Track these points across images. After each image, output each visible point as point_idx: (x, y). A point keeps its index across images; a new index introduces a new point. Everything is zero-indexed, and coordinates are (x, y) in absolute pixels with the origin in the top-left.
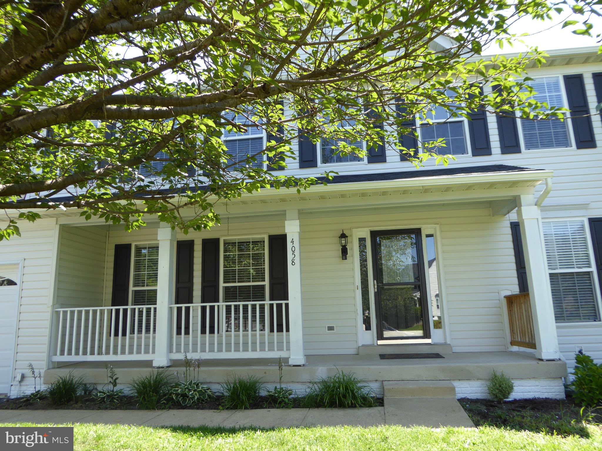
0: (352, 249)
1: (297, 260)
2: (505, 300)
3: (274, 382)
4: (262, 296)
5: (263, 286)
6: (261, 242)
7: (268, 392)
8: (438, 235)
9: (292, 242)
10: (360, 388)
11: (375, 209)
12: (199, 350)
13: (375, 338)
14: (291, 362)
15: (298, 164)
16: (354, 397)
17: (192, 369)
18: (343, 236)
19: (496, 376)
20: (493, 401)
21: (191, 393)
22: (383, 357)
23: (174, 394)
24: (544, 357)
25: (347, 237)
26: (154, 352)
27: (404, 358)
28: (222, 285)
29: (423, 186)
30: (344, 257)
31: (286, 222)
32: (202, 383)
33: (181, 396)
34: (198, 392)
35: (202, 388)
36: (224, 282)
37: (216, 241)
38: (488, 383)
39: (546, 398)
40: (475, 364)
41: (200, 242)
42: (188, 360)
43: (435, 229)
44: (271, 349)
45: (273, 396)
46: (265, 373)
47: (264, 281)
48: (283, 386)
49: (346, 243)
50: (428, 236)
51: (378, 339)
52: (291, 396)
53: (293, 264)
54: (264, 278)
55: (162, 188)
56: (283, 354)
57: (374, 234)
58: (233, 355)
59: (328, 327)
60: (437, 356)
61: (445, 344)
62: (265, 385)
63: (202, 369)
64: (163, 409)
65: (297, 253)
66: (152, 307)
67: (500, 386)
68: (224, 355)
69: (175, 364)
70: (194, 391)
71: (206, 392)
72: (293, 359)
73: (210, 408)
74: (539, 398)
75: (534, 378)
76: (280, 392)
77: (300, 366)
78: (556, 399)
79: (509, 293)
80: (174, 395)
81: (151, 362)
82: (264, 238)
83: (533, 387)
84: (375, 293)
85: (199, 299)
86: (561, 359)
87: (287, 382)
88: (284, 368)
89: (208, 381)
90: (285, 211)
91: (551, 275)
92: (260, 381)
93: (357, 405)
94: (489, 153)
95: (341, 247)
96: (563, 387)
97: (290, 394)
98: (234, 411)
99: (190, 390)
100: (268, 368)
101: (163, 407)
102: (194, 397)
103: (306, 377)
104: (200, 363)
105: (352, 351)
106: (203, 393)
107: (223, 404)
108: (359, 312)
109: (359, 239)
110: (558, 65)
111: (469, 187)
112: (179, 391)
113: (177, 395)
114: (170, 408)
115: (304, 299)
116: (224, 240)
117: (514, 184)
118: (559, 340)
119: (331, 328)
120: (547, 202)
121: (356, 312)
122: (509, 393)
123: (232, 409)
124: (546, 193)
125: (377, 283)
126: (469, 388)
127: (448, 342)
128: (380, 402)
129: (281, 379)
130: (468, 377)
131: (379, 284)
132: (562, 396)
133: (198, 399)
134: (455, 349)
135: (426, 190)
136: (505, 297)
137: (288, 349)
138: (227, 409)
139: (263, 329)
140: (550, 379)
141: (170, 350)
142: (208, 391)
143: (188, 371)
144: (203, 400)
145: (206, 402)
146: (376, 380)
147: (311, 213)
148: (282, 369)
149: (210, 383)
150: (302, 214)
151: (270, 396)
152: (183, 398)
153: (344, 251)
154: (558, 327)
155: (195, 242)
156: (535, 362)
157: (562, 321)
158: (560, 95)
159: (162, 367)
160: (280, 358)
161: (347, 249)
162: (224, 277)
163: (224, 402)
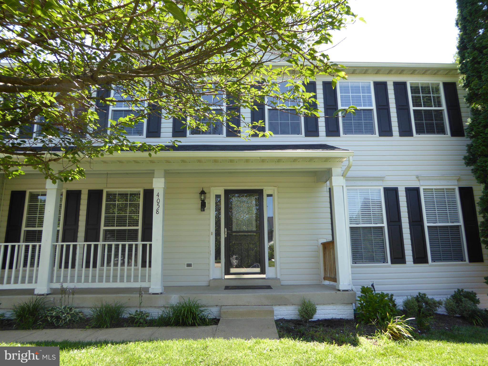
0: (209, 203)
1: (161, 210)
2: (322, 245)
3: (136, 307)
4: (135, 238)
5: (137, 230)
6: (138, 194)
7: (130, 314)
8: (276, 195)
9: (158, 195)
10: (202, 311)
11: (229, 172)
12: (76, 281)
13: (223, 274)
14: (151, 291)
15: (171, 134)
16: (194, 318)
17: (67, 296)
18: (203, 193)
19: (305, 302)
20: (302, 321)
21: (64, 315)
22: (227, 288)
23: (49, 316)
24: (341, 288)
25: (206, 193)
26: (36, 282)
27: (242, 289)
28: (103, 228)
29: (260, 157)
30: (202, 209)
31: (154, 179)
32: (76, 308)
33: (55, 318)
34: (71, 315)
35: (74, 311)
36: (105, 226)
37: (100, 192)
38: (300, 307)
39: (340, 319)
40: (292, 293)
41: (87, 192)
42: (64, 288)
43: (274, 190)
44: (136, 280)
45: (133, 317)
46: (129, 299)
47: (138, 226)
48: (143, 310)
49: (205, 198)
50: (269, 196)
51: (226, 274)
52: (148, 318)
53: (158, 213)
54: (138, 224)
55: (34, 146)
56: (144, 285)
57: (227, 193)
58: (104, 285)
59: (187, 264)
60: (269, 287)
61: (276, 279)
62: (127, 309)
63: (76, 296)
64: (37, 329)
65: (161, 204)
66: (38, 244)
67: (307, 310)
68: (97, 285)
69: (54, 292)
70: (67, 314)
71: (78, 315)
72: (153, 289)
73: (79, 327)
74: (335, 319)
75: (333, 303)
76: (139, 315)
77: (158, 294)
78: (347, 320)
79: (325, 241)
80: (49, 318)
81: (33, 290)
82: (140, 191)
83: (332, 311)
84: (225, 238)
85: (83, 239)
86: (353, 289)
87: (146, 307)
88: (144, 296)
89: (81, 306)
90: (154, 170)
91: (351, 228)
92: (124, 306)
93: (196, 324)
94: (317, 135)
95: (201, 201)
96: (353, 310)
97: (147, 317)
98: (97, 329)
99: (63, 313)
100: (132, 295)
101: (38, 327)
102: (67, 319)
103: (161, 302)
104: (75, 291)
105: (205, 284)
106: (75, 316)
107: (90, 324)
108: (211, 252)
109: (216, 195)
110: (371, 74)
111: (295, 160)
112: (54, 314)
113: (52, 317)
114: (44, 328)
115: (164, 242)
116: (107, 192)
117: (327, 159)
118: (352, 277)
119: (189, 265)
120: (350, 174)
121: (209, 253)
122: (313, 315)
123: (97, 328)
124: (349, 167)
125: (227, 231)
126: (286, 312)
127: (278, 277)
128: (216, 321)
129: (140, 304)
130: (284, 302)
131: (229, 232)
132: (352, 317)
133: (69, 320)
134: (283, 283)
135: (263, 160)
136: (321, 244)
137: (149, 281)
138: (92, 328)
139: (136, 265)
140: (344, 305)
141: (51, 280)
142: (80, 314)
143: (63, 298)
144: (74, 322)
145: (77, 323)
146: (217, 306)
147: (179, 173)
148: (142, 296)
149: (83, 307)
150: (167, 174)
151: (131, 317)
152: (57, 320)
153: (203, 205)
154: (352, 267)
155: (82, 192)
156: (333, 292)
157: (361, 262)
158: (370, 96)
159: (43, 295)
160: (140, 288)
161: (205, 203)
162: (105, 222)
163: (91, 323)
